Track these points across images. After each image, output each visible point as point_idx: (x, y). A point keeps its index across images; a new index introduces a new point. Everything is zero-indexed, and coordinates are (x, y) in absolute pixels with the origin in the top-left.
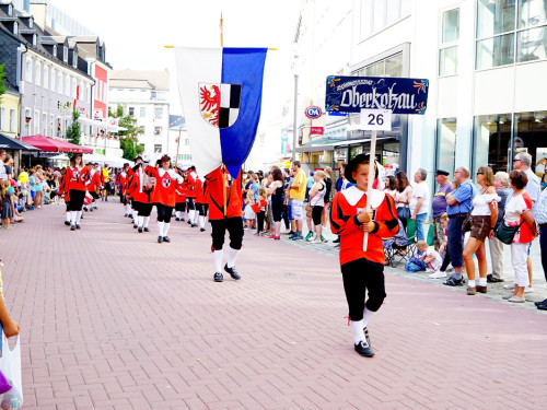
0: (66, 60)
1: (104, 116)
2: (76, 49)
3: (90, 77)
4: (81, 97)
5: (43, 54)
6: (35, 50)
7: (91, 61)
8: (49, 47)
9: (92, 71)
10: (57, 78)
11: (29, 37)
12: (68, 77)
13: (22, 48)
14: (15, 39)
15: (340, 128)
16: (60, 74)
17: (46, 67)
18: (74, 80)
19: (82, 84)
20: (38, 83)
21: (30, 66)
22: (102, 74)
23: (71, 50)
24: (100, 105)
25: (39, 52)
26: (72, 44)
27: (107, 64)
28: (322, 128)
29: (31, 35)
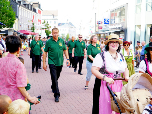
0: (30, 8)
1: (41, 24)
2: (33, 5)
3: (37, 13)
4: (34, 19)
5: (24, 7)
6: (22, 6)
7: (37, 9)
8: (25, 5)
9: (37, 11)
10: (28, 14)
11: (20, 2)
12: (31, 13)
13: (18, 6)
14: (16, 3)
15: (107, 27)
16: (29, 12)
17: (25, 11)
18: (33, 14)
19: (34, 15)
20: (23, 15)
21: (21, 10)
22: (40, 12)
23: (31, 6)
24: (39, 21)
25: (23, 7)
26: (31, 4)
27: (41, 9)
28: (102, 27)
29: (21, 2)
